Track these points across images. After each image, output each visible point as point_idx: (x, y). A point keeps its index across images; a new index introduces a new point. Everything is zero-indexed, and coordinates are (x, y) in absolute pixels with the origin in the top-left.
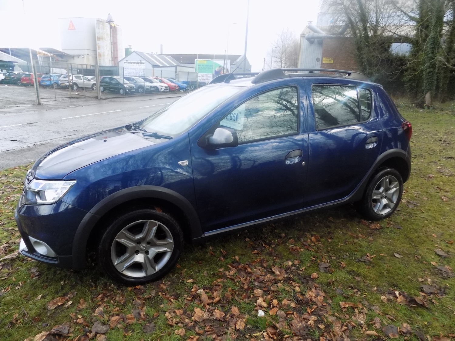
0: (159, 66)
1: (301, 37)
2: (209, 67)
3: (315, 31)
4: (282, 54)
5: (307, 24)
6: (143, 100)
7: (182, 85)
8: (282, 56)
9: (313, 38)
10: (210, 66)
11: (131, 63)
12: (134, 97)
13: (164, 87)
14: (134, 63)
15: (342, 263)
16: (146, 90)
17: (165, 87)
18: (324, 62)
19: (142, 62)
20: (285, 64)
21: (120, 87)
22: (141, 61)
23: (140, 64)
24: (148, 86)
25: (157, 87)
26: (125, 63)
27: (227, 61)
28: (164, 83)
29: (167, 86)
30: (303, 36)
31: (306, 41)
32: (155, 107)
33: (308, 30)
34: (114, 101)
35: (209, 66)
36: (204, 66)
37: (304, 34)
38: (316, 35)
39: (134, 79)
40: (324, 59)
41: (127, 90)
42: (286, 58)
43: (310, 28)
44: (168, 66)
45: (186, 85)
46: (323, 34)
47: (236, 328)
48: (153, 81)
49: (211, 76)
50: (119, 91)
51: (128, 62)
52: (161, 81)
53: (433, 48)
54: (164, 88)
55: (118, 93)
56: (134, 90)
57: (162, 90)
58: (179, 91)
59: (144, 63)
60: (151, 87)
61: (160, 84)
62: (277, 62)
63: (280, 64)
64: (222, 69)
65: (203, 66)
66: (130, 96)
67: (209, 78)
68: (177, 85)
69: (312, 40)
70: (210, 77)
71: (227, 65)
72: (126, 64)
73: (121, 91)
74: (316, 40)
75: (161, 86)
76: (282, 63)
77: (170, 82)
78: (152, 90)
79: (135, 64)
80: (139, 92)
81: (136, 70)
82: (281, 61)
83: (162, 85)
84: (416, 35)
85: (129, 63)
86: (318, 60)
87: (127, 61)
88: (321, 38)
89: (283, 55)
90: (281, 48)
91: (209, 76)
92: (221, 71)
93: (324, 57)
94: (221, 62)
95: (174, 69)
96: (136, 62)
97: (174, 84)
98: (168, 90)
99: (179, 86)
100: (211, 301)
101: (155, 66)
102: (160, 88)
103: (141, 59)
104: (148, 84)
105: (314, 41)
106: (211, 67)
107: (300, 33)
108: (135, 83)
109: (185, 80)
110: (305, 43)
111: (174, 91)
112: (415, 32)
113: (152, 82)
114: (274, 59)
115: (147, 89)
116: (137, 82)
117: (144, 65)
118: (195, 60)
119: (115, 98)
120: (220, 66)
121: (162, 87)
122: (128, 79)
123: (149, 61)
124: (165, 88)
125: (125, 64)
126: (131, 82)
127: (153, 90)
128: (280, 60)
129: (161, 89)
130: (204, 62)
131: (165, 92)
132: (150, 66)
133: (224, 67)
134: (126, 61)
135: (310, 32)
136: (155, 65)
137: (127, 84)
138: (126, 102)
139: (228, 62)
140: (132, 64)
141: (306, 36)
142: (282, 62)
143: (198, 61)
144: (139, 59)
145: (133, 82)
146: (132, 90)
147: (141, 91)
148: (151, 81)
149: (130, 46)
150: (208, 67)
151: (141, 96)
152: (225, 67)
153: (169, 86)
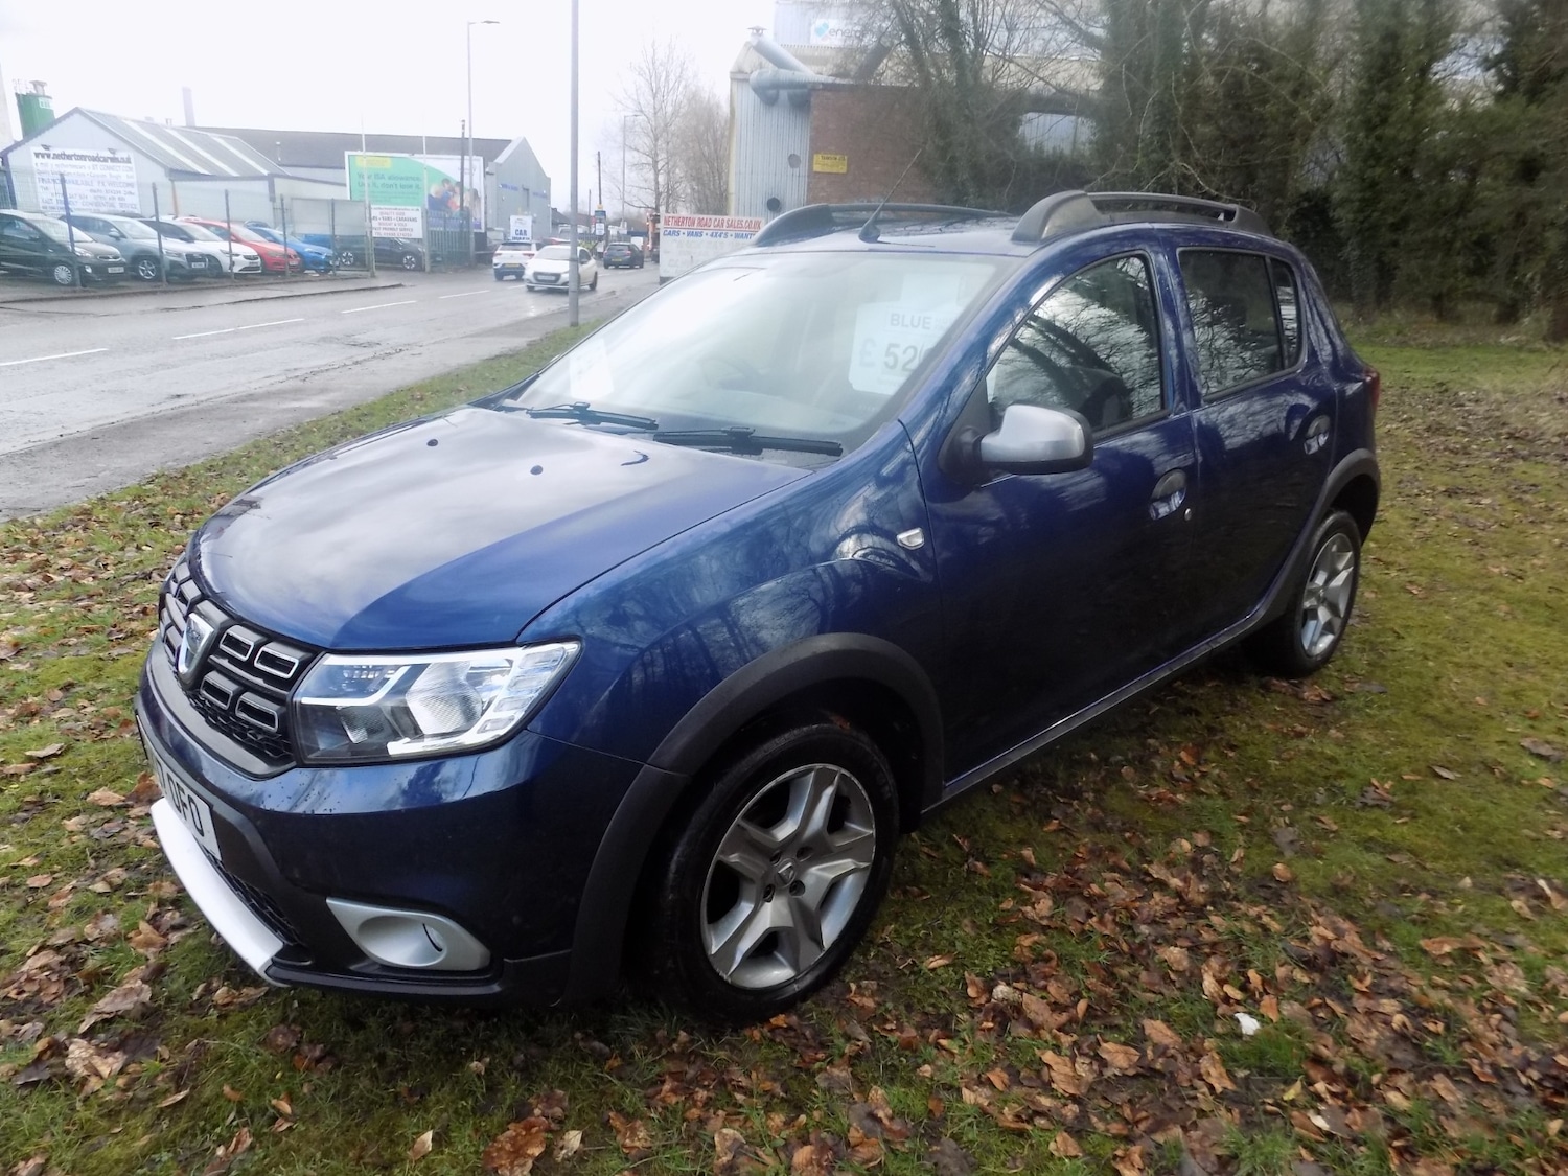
0: (196, 176)
1: (732, 79)
2: (404, 182)
3: (780, 63)
4: (657, 140)
5: (748, 37)
6: (168, 310)
7: (309, 248)
8: (656, 146)
9: (777, 85)
10: (407, 178)
11: (69, 157)
12: (123, 295)
13: (241, 258)
14: (82, 157)
15: (1323, 819)
16: (168, 267)
17: (247, 258)
18: (817, 168)
19: (119, 155)
20: (668, 173)
21: (51, 254)
22: (112, 151)
23: (109, 164)
24: (179, 255)
25: (212, 258)
26: (37, 155)
27: (471, 160)
28: (238, 241)
29: (252, 252)
30: (740, 77)
31: (752, 93)
32: (236, 333)
33: (755, 57)
34: (40, 314)
35: (402, 178)
36: (382, 177)
37: (741, 72)
38: (785, 75)
39: (108, 226)
40: (818, 158)
41: (89, 270)
42: (671, 155)
43: (761, 50)
44: (235, 174)
45: (326, 252)
46: (809, 73)
47: (1211, 1088)
48: (195, 235)
49: (418, 215)
50: (51, 273)
51: (52, 152)
52: (227, 235)
53: (1160, 134)
54: (241, 264)
55: (50, 281)
56: (122, 270)
57: (236, 269)
58: (302, 271)
59: (128, 161)
60: (191, 258)
61: (225, 246)
62: (638, 166)
63: (651, 175)
64: (453, 191)
65: (379, 176)
66: (105, 292)
67: (410, 225)
68: (291, 251)
69: (772, 92)
70: (414, 220)
71: (471, 175)
72: (46, 160)
73: (62, 273)
74: (784, 94)
75: (231, 254)
76: (657, 173)
77: (261, 239)
78: (194, 270)
79: (88, 163)
80: (138, 278)
81: (96, 186)
82: (656, 162)
83: (234, 251)
84: (1105, 91)
85: (57, 156)
86: (793, 160)
87: (46, 148)
88: (803, 85)
89: (659, 143)
90: (651, 116)
91: (408, 214)
92: (449, 198)
93: (817, 152)
94: (449, 165)
95: (261, 187)
96: (93, 153)
97: (279, 248)
98: (257, 268)
99: (299, 254)
100: (1064, 1017)
101: (178, 174)
102: (225, 261)
103: (113, 142)
104: (173, 246)
105: (777, 95)
106: (413, 183)
107: (730, 66)
108: (117, 238)
109: (324, 230)
110: (748, 99)
111: (283, 273)
112: (1101, 82)
113: (190, 239)
114: (632, 157)
115: (174, 265)
116: (124, 237)
117: (131, 169)
118: (347, 153)
119: (41, 300)
120: (446, 180)
121: (234, 258)
122: (85, 224)
123: (151, 155)
124: (247, 263)
125: (40, 160)
126: (97, 236)
127: (200, 270)
128: (650, 160)
129: (233, 264)
130: (386, 161)
131: (246, 278)
132: (159, 176)
133: (461, 184)
134: (43, 151)
135: (761, 66)
136: (177, 171)
137: (87, 245)
138: (96, 315)
139: (474, 163)
140: (74, 162)
141: (754, 76)
142: (659, 166)
143: (359, 160)
144: (102, 143)
145: (106, 237)
146: (110, 270)
147: (146, 270)
148: (186, 233)
149: (36, 84)
150: (399, 182)
151: (154, 293)
152: (466, 184)
153: (261, 256)
